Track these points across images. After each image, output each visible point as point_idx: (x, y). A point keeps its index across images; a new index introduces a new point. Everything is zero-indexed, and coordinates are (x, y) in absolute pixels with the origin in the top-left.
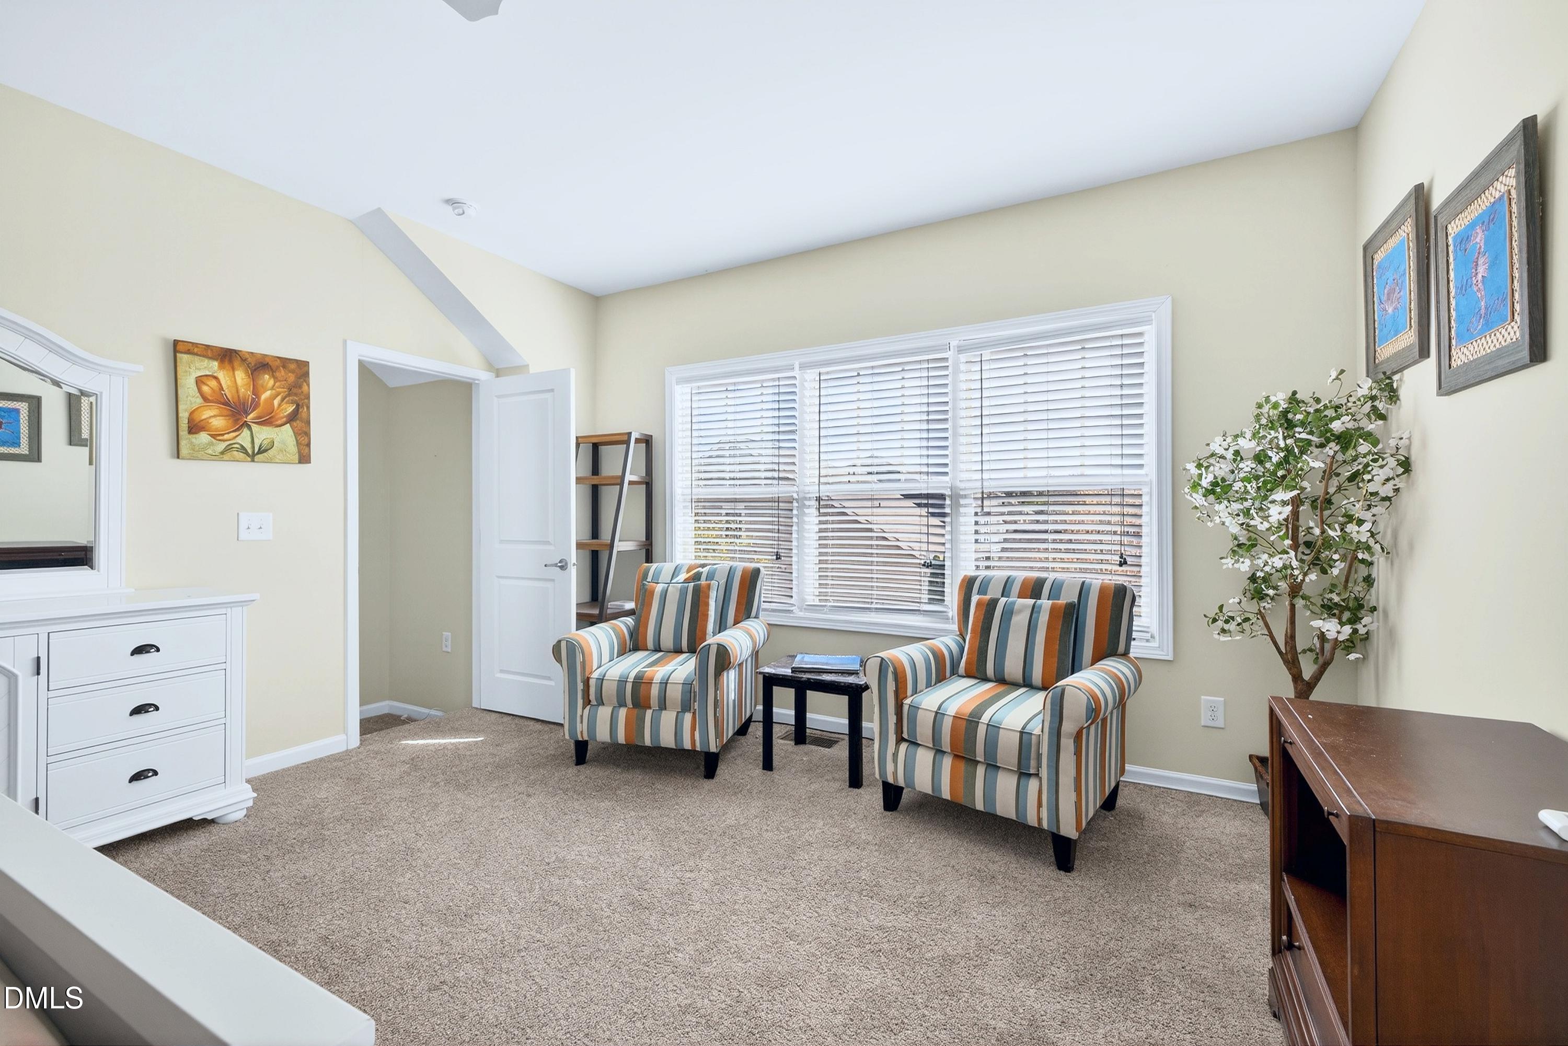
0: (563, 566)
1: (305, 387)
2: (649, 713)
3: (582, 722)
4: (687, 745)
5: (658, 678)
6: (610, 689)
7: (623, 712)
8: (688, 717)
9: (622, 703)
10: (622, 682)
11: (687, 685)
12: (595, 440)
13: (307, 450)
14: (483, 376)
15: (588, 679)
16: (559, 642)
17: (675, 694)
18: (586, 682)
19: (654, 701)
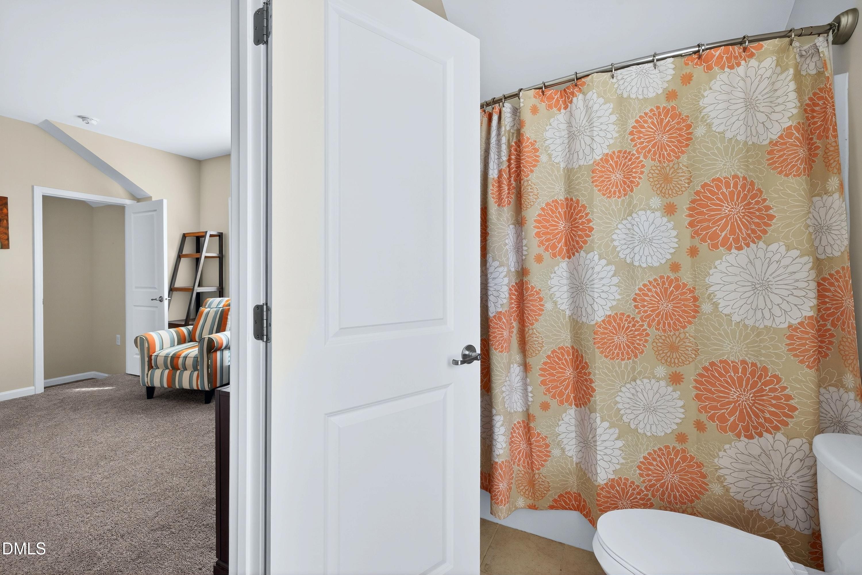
0: (161, 300)
1: (5, 210)
2: (178, 372)
3: (147, 377)
4: (195, 388)
5: (183, 355)
6: (160, 361)
7: (167, 371)
8: (196, 373)
9: (167, 368)
10: (166, 357)
11: (196, 358)
12: (197, 235)
13: (6, 242)
14: (128, 202)
15: (151, 355)
16: (137, 337)
17: (189, 362)
18: (150, 357)
19: (180, 366)
